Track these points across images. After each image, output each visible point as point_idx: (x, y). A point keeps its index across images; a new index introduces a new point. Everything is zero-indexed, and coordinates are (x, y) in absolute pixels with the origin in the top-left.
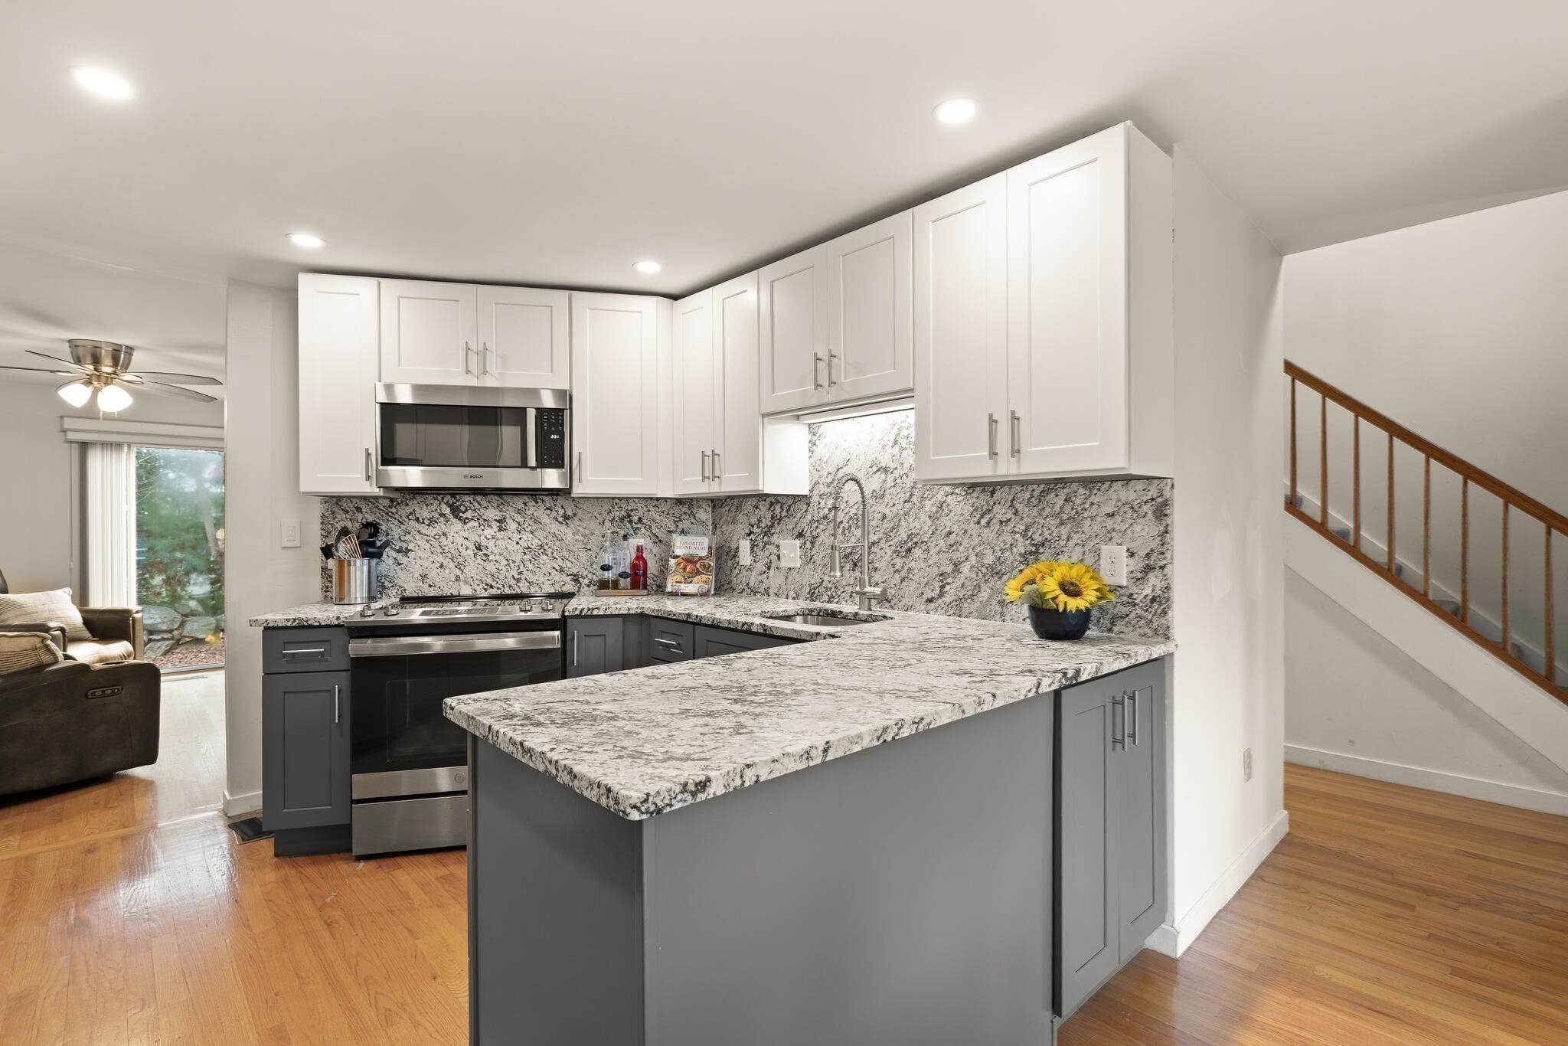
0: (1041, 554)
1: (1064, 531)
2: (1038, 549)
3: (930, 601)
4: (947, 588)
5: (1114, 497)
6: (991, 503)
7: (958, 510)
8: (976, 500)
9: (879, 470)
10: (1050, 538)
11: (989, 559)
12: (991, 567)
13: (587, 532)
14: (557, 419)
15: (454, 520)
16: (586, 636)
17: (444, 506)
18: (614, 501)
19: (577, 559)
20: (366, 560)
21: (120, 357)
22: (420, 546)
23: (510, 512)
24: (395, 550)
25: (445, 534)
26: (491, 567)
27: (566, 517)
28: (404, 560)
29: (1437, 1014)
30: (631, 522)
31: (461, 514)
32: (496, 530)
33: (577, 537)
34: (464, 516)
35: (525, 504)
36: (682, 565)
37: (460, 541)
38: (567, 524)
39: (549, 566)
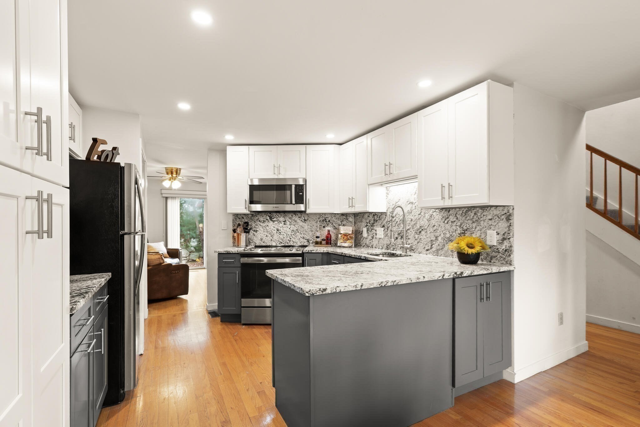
0: (466, 233)
1: (474, 225)
2: (465, 232)
3: (427, 250)
4: (433, 245)
5: (492, 213)
6: (448, 215)
7: (437, 217)
8: (443, 214)
9: (410, 203)
10: (469, 228)
11: (448, 235)
12: (449, 238)
13: (312, 225)
14: (301, 188)
15: (270, 221)
16: (310, 259)
17: (267, 217)
18: (320, 215)
19: (309, 234)
20: (245, 234)
21: (178, 171)
22: (260, 229)
23: (287, 219)
24: (253, 231)
25: (268, 226)
26: (281, 236)
27: (305, 220)
28: (256, 234)
29: (620, 414)
30: (326, 222)
31: (272, 219)
32: (283, 224)
33: (308, 227)
34: (273, 220)
35: (292, 216)
36: (343, 237)
37: (272, 228)
38: (305, 222)
39: (300, 236)
